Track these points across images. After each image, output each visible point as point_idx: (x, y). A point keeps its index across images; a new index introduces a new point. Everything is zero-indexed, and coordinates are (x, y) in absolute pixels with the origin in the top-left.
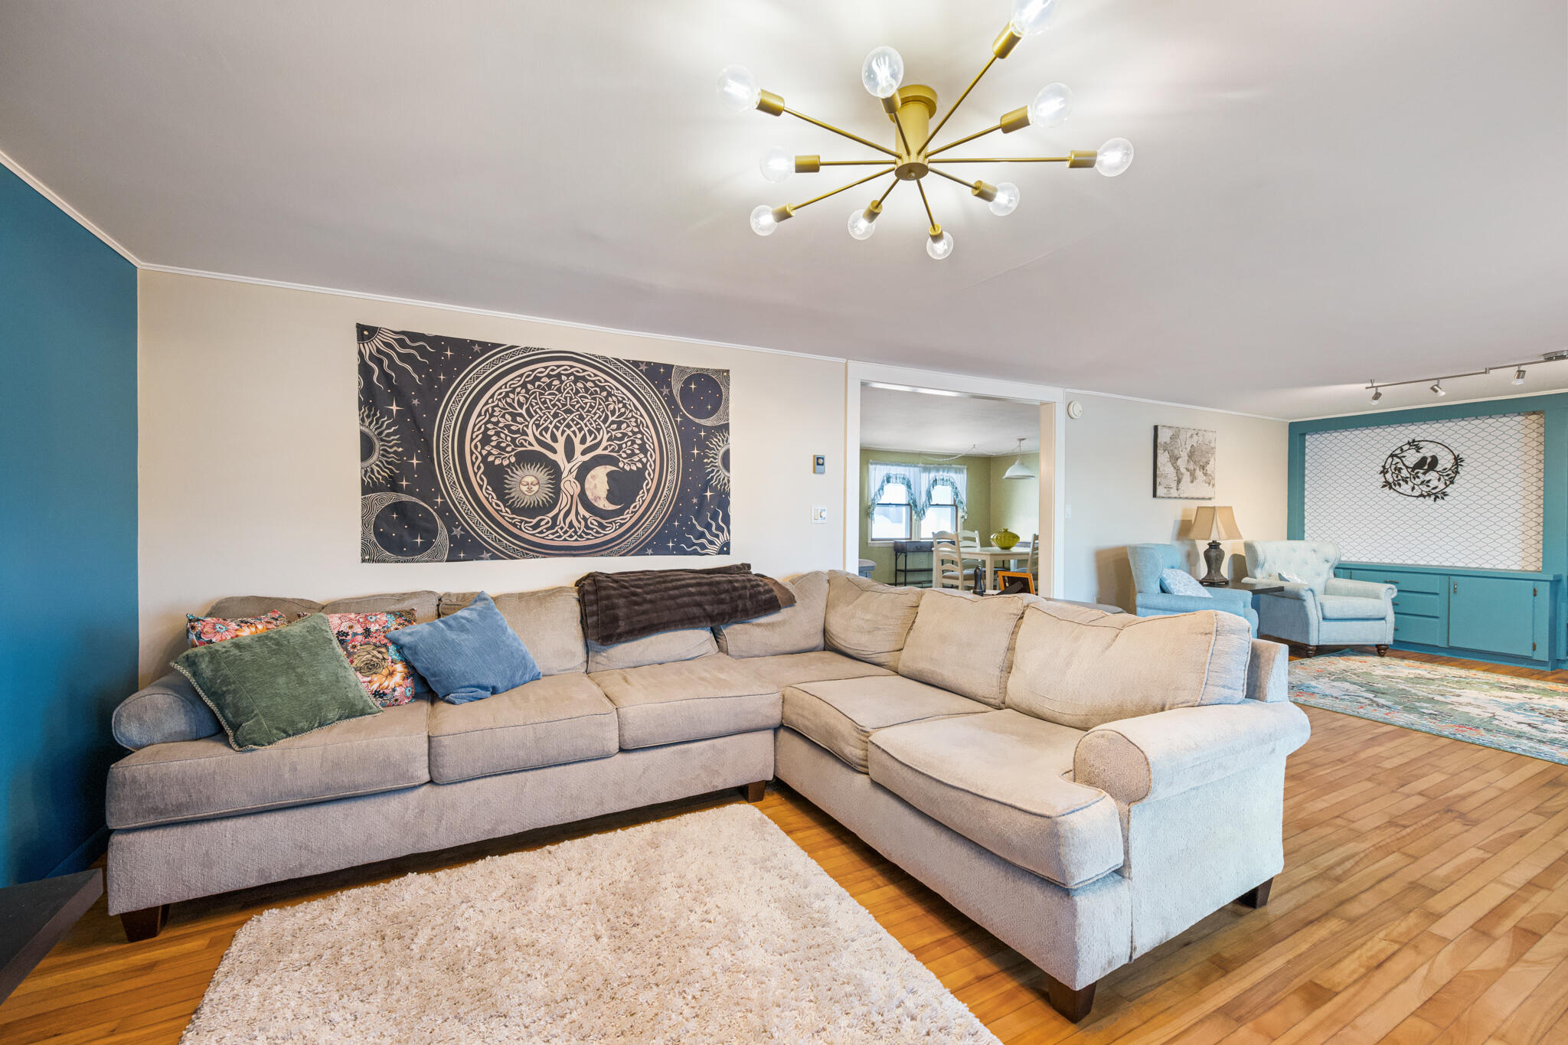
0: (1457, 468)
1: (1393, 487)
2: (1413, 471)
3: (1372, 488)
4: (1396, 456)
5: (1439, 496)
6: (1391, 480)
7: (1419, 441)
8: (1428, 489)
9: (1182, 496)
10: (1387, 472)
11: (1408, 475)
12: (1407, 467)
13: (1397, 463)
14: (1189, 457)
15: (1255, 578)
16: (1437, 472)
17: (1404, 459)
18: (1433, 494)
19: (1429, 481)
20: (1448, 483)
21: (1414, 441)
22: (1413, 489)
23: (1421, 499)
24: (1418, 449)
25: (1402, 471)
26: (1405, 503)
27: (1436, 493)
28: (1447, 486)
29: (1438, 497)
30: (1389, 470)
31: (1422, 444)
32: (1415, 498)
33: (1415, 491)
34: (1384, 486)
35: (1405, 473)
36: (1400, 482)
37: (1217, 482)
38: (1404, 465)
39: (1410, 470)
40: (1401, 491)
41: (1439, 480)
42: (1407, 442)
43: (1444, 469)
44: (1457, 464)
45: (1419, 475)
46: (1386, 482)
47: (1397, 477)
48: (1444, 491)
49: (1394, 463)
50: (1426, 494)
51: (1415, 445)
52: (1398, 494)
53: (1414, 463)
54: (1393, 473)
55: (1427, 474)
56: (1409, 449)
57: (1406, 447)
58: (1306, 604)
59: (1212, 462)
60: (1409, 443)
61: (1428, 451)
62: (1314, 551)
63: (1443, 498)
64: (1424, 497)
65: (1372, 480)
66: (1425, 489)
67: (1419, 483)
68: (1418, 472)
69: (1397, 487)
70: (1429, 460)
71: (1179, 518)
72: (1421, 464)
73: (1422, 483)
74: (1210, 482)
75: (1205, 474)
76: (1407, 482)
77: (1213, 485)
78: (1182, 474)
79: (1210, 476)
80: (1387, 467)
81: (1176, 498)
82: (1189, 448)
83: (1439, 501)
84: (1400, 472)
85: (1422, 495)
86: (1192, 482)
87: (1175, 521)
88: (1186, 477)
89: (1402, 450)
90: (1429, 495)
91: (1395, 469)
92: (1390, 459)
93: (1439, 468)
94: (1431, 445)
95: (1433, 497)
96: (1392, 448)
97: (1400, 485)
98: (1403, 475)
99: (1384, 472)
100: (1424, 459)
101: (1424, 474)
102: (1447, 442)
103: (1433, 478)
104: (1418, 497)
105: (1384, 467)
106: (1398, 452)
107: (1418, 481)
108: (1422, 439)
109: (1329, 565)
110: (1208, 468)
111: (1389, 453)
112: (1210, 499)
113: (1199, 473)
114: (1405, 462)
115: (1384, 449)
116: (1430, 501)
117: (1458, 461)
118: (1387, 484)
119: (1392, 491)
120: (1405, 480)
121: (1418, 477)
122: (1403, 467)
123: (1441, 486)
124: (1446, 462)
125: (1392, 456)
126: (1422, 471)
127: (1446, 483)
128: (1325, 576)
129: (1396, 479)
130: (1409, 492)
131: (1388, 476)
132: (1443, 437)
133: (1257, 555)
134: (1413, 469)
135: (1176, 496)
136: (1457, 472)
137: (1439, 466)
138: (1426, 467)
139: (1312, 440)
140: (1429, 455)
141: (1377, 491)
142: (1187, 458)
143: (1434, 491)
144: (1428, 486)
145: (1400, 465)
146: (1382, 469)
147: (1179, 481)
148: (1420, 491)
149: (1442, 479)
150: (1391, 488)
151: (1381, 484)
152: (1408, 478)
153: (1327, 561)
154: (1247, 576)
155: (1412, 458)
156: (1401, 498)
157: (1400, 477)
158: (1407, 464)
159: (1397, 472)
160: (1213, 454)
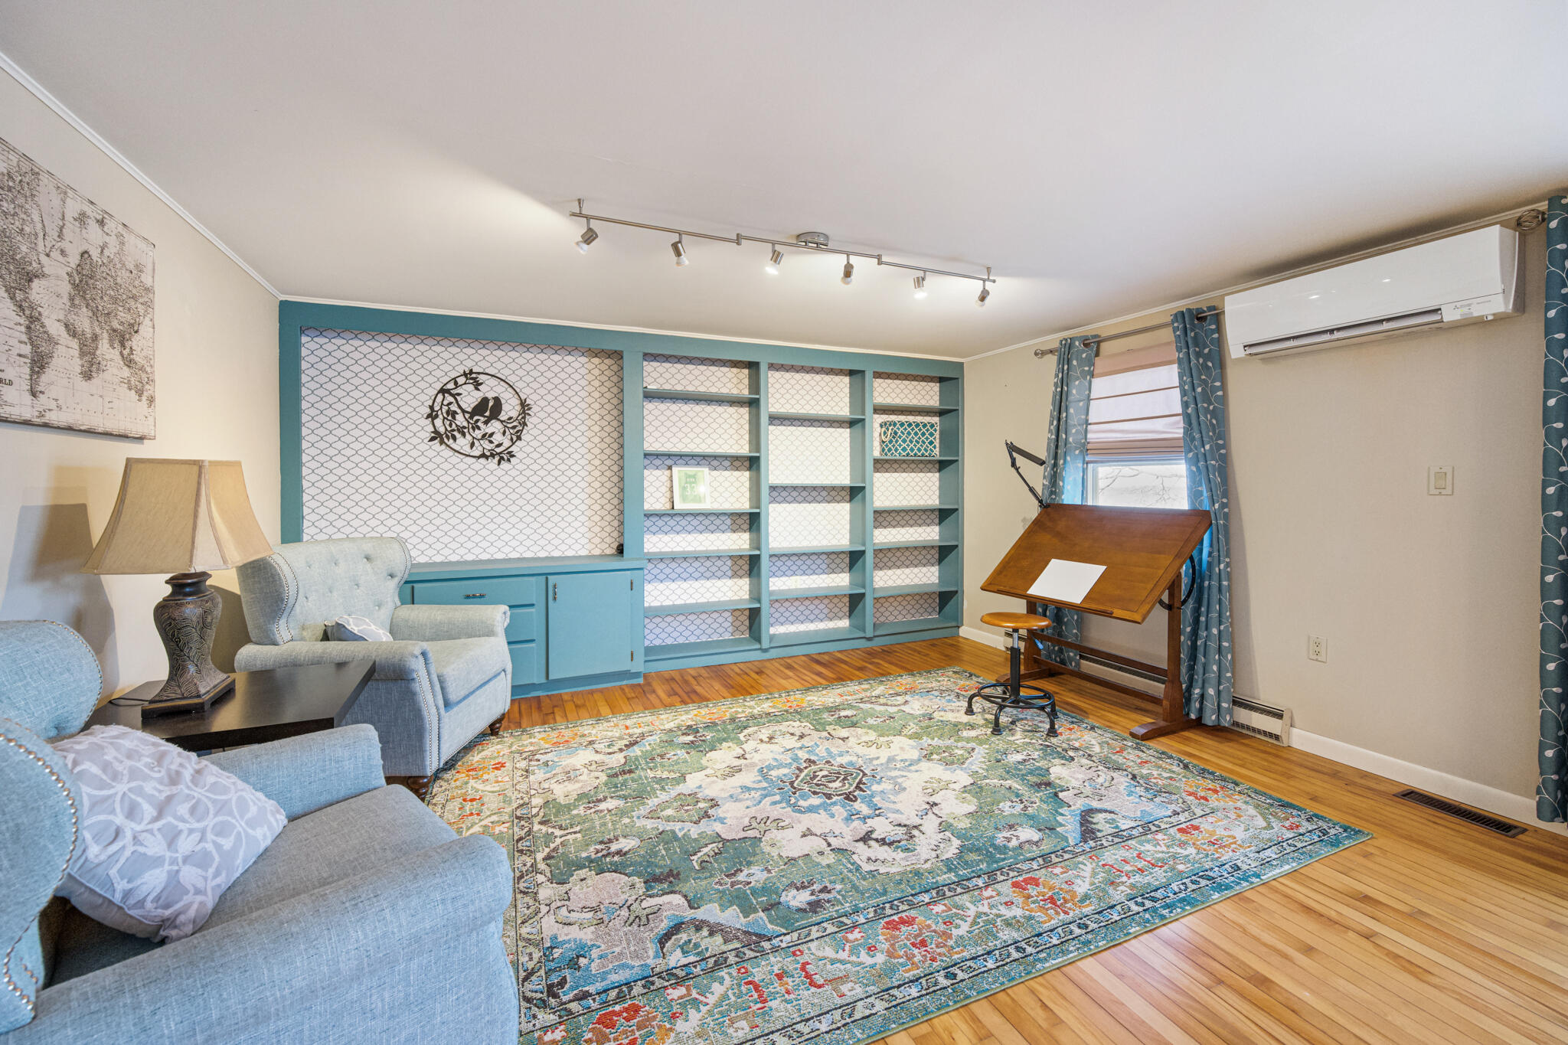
0: (524, 418)
1: (446, 440)
2: (471, 417)
3: (415, 441)
4: (448, 391)
5: (504, 457)
6: (442, 430)
7: (479, 373)
8: (492, 446)
9: (53, 417)
10: (437, 416)
11: (465, 424)
12: (464, 411)
13: (450, 403)
14: (75, 286)
15: (275, 643)
16: (502, 422)
17: (458, 398)
18: (497, 454)
19: (491, 435)
20: (515, 438)
21: (471, 372)
22: (472, 445)
23: (482, 460)
24: (477, 385)
25: (457, 416)
26: (462, 466)
27: (501, 453)
28: (513, 444)
29: (502, 458)
30: (439, 412)
31: (482, 378)
32: (474, 460)
33: (474, 448)
34: (432, 439)
35: (460, 420)
36: (456, 433)
37: (160, 390)
38: (460, 407)
39: (467, 416)
40: (457, 448)
41: (504, 433)
42: (462, 372)
43: (510, 418)
44: (524, 412)
45: (479, 424)
46: (436, 432)
47: (451, 425)
48: (509, 450)
49: (445, 403)
50: (488, 454)
51: (472, 378)
52: (451, 453)
53: (473, 406)
54: (444, 418)
55: (489, 424)
56: (465, 383)
57: (461, 381)
58: (416, 687)
59: (145, 329)
60: (465, 374)
61: (490, 389)
62: (368, 558)
63: (509, 460)
64: (487, 457)
65: (415, 428)
66: (488, 446)
67: (479, 437)
68: (477, 421)
69: (451, 442)
70: (491, 403)
71: (40, 499)
72: (481, 408)
73: (484, 436)
74: (141, 387)
75: (129, 362)
76: (464, 435)
77: (151, 400)
78: (51, 340)
79: (142, 369)
80: (436, 409)
81: (27, 423)
82: (74, 260)
83: (504, 465)
84: (454, 418)
85: (484, 456)
86: (87, 376)
87: (25, 510)
88: (66, 357)
89: (456, 383)
90: (493, 455)
91: (448, 412)
92: (440, 397)
93: (503, 416)
94: (493, 382)
95: (497, 458)
96: (443, 380)
97: (454, 438)
98: (458, 423)
99: (432, 416)
100: (485, 400)
101: (486, 423)
102: (512, 379)
103: (497, 431)
104: (479, 457)
105: (432, 407)
106: (451, 386)
107: (478, 434)
108: (482, 371)
109: (396, 580)
110: (136, 342)
111: (438, 386)
112: (141, 439)
113: (106, 350)
114: (461, 403)
115: (430, 379)
116: (492, 463)
117: (524, 406)
118: (437, 436)
119: (443, 446)
120: (461, 431)
121: (479, 428)
122: (459, 411)
123: (507, 443)
124: (510, 409)
125: (443, 391)
126: (482, 419)
127: (512, 439)
128: (390, 606)
129: (449, 429)
130: (467, 449)
131: (438, 422)
132: (506, 372)
133: (281, 586)
134: (473, 413)
135: (28, 414)
136: (525, 424)
137: (503, 413)
138: (487, 414)
139: (312, 346)
140: (490, 395)
141: (423, 447)
142: (66, 288)
143: (498, 450)
144: (491, 442)
145: (454, 407)
146: (428, 411)
147: (39, 363)
148: (481, 449)
149: (507, 433)
150: (442, 442)
151: (429, 436)
152: (464, 427)
153: (392, 576)
154: (248, 640)
155: (469, 398)
156: (456, 459)
157: (454, 426)
158: (464, 406)
159: (450, 418)
160: (149, 305)
